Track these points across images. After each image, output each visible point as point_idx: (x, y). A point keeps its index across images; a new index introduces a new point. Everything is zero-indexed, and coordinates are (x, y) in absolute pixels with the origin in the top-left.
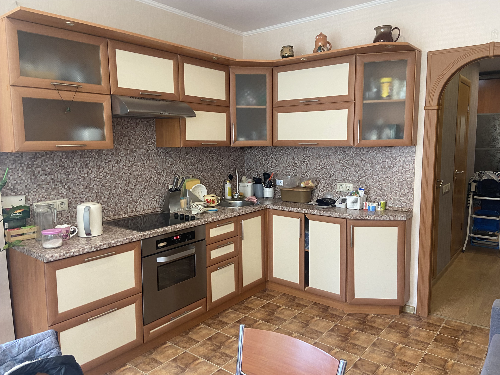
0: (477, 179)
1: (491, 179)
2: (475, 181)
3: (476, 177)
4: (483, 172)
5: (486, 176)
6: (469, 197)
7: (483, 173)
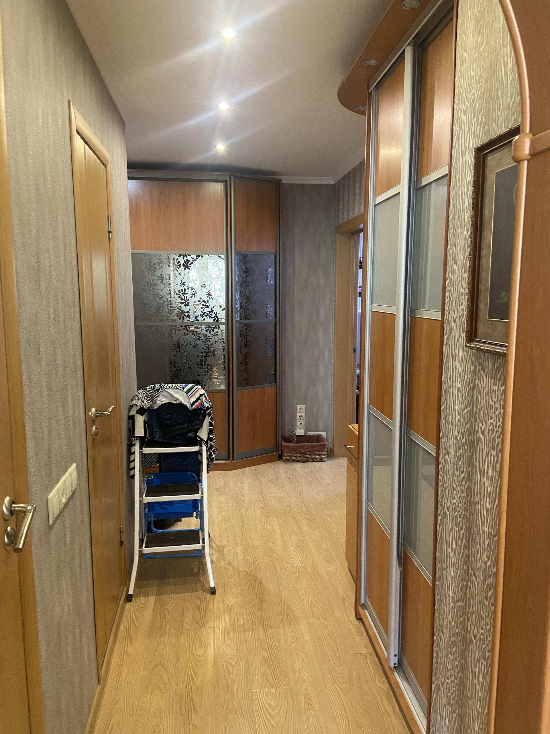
0: (146, 404)
1: (175, 403)
2: (141, 411)
3: (142, 401)
4: (157, 386)
5: (164, 396)
6: (132, 451)
7: (158, 390)
